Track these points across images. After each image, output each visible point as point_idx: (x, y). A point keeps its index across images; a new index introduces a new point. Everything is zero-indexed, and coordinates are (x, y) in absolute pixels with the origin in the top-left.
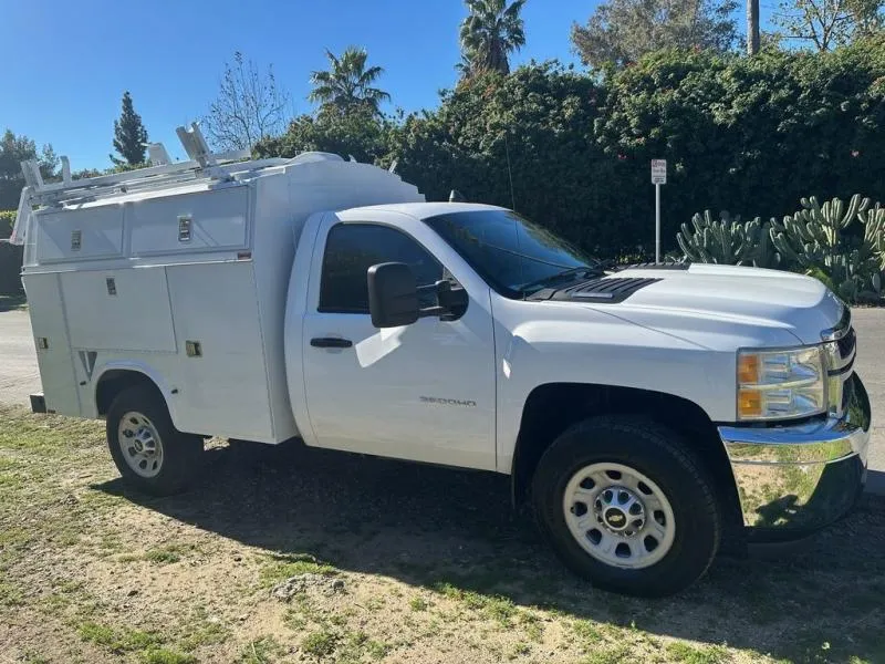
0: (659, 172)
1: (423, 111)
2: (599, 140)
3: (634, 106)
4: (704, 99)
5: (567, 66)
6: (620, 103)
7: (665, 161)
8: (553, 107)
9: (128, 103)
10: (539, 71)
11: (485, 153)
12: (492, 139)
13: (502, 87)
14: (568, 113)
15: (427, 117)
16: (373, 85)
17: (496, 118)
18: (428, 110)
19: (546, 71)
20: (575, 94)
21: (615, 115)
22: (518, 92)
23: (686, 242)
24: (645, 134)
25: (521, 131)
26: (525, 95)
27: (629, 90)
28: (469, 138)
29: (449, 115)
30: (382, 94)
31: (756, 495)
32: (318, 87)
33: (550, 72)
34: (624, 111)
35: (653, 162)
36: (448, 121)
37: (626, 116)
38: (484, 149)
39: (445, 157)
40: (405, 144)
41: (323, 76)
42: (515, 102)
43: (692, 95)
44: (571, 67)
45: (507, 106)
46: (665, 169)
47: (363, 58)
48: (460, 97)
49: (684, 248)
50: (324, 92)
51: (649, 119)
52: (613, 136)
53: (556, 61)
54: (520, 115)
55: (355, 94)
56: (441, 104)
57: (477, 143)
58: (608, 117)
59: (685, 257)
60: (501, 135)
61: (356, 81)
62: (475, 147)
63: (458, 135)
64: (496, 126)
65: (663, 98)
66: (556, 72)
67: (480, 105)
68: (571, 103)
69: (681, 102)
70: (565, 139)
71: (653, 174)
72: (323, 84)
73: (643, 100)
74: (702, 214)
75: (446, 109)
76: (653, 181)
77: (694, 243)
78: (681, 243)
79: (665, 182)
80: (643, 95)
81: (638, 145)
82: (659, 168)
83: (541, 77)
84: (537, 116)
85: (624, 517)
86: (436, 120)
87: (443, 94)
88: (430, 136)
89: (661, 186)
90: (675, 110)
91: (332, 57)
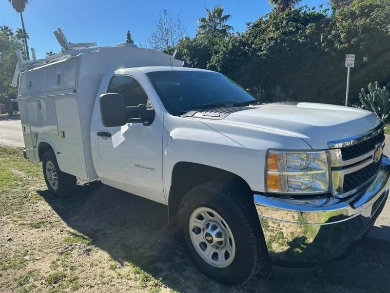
0: (350, 61)
1: (237, 33)
2: (323, 45)
3: (344, 27)
4: (383, 22)
5: (311, 9)
6: (336, 26)
7: (354, 55)
8: (300, 29)
9: (129, 35)
10: (297, 11)
11: (264, 52)
12: (268, 45)
13: (277, 20)
14: (308, 32)
15: (239, 35)
16: (225, 23)
17: (272, 35)
18: (239, 32)
19: (300, 11)
20: (314, 22)
21: (333, 32)
22: (284, 22)
23: (363, 98)
24: (349, 42)
25: (282, 41)
26: (287, 24)
27: (342, 19)
28: (257, 45)
29: (250, 34)
30: (229, 27)
31: (288, 237)
32: (201, 25)
33: (303, 11)
34: (338, 30)
35: (347, 56)
36: (249, 37)
37: (339, 33)
38: (264, 50)
39: (245, 54)
40: (227, 48)
41: (203, 20)
42: (282, 27)
43: (377, 21)
44: (314, 8)
45: (277, 29)
46: (354, 59)
47: (221, 11)
48: (256, 26)
49: (362, 102)
50: (203, 27)
51: (350, 34)
52: (330, 43)
53: (306, 6)
54: (283, 34)
55: (217, 28)
56: (247, 29)
57: (261, 47)
58: (330, 33)
59: (362, 106)
60: (272, 43)
61: (218, 22)
62: (260, 49)
63: (252, 43)
64: (271, 39)
65: (359, 23)
66: (305, 12)
67: (265, 29)
68: (311, 27)
69: (370, 24)
70: (305, 44)
71: (346, 61)
72: (203, 23)
73: (349, 25)
74: (374, 85)
75: (249, 32)
76: (346, 66)
77: (367, 98)
78: (361, 98)
79: (353, 66)
80: (350, 21)
81: (344, 47)
82: (350, 59)
83: (298, 14)
84: (292, 33)
85: (212, 238)
86: (243, 37)
87: (248, 25)
88: (240, 44)
89: (351, 68)
90: (366, 29)
91: (208, 10)
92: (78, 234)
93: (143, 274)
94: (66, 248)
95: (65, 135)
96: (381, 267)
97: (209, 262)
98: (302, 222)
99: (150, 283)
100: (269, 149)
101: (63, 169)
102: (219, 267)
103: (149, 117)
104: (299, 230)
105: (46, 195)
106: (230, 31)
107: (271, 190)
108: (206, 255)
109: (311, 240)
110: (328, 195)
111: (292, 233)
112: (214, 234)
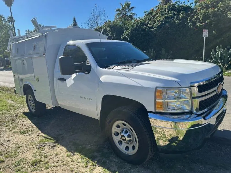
0: (205, 34)
1: (139, 17)
2: (189, 24)
3: (202, 13)
4: (225, 10)
5: (182, 3)
6: (197, 13)
7: (208, 30)
8: (176, 15)
9: (75, 19)
10: (174, 4)
11: (155, 29)
12: (157, 25)
13: (162, 10)
14: (181, 16)
15: (140, 19)
16: (132, 12)
17: (159, 18)
18: (140, 17)
19: (176, 4)
20: (184, 11)
21: (196, 17)
22: (167, 11)
23: (213, 55)
24: (205, 22)
25: (166, 22)
26: (168, 12)
27: (201, 9)
28: (151, 25)
29: (146, 18)
30: (134, 14)
32: (117, 13)
33: (177, 4)
34: (199, 15)
35: (203, 30)
36: (146, 20)
37: (199, 17)
38: (155, 28)
39: (143, 30)
40: (133, 27)
41: (119, 10)
42: (165, 14)
43: (221, 9)
44: (184, 3)
45: (163, 15)
46: (208, 32)
47: (129, 4)
48: (150, 13)
49: (213, 57)
50: (119, 14)
51: (206, 17)
52: (194, 23)
53: (179, 1)
54: (166, 18)
55: (127, 14)
56: (145, 15)
57: (153, 26)
58: (193, 17)
59: (213, 60)
60: (160, 23)
61: (128, 11)
62: (152, 27)
63: (148, 24)
64: (159, 21)
65: (211, 11)
66: (179, 4)
67: (155, 15)
68: (182, 14)
69: (217, 12)
70: (179, 24)
71: (203, 34)
72: (119, 12)
73: (205, 12)
74: (219, 47)
75: (146, 17)
76: (203, 36)
77: (216, 56)
78: (212, 55)
79: (207, 37)
80: (205, 10)
81: (202, 25)
82: (205, 32)
83: (174, 6)
84: (172, 18)
85: (125, 138)
86: (142, 20)
87: (145, 13)
88: (140, 24)
89: (206, 38)
90: (215, 14)
91: (121, 4)
92: (48, 137)
93: (86, 159)
94: (41, 146)
95: (39, 79)
96: (222, 153)
97: (124, 152)
98: (176, 128)
99: (90, 164)
100: (157, 87)
101: (38, 100)
102: (130, 154)
103: (88, 70)
104: (174, 133)
105: (29, 115)
106: (134, 17)
107: (158, 110)
108: (122, 148)
109: (181, 138)
110: (191, 113)
111: (171, 135)
112: (126, 136)
